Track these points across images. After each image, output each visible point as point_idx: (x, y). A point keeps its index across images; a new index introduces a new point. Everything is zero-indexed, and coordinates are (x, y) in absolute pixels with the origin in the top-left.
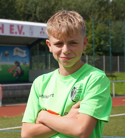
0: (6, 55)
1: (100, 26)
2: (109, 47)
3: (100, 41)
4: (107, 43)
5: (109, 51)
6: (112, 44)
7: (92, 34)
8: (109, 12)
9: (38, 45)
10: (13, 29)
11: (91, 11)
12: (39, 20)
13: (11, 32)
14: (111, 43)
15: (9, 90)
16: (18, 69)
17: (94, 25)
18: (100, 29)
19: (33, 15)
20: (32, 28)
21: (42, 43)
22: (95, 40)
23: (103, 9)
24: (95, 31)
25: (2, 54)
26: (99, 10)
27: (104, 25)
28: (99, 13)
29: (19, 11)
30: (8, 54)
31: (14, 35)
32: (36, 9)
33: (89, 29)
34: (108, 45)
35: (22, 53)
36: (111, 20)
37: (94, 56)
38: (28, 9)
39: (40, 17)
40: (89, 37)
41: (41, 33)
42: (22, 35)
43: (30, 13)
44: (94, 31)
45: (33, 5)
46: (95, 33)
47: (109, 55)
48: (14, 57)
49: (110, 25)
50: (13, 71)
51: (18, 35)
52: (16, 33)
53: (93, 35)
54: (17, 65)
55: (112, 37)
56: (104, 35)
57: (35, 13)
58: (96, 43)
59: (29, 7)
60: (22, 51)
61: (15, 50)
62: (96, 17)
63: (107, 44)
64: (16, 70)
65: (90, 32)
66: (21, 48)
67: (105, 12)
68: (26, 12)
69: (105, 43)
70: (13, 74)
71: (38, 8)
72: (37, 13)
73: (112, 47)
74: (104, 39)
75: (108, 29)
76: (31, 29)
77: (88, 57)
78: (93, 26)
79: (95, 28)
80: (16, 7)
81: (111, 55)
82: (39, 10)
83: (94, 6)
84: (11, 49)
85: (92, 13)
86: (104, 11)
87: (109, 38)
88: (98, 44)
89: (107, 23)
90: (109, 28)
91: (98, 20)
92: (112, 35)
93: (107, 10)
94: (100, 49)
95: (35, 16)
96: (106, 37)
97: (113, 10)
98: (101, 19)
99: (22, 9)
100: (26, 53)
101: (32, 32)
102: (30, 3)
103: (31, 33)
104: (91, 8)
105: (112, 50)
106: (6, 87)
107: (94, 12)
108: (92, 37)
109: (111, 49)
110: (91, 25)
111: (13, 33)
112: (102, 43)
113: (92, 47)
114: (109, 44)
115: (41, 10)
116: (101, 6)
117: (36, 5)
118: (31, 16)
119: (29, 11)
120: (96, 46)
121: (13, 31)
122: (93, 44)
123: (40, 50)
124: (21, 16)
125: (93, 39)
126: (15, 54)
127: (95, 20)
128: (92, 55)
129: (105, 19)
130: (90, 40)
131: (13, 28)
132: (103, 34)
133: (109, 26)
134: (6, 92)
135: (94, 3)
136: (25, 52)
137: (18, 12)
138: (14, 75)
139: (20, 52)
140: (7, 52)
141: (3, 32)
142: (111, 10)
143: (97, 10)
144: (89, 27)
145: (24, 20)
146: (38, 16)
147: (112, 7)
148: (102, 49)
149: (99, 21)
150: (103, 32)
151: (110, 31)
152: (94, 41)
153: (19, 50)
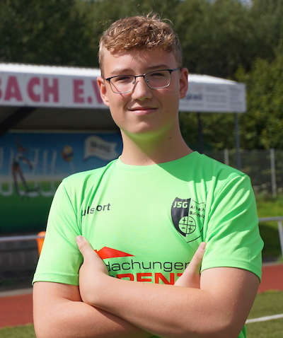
0: (66, 157)
10: (81, 91)
11: (277, 36)
13: (77, 99)
25: (55, 155)
30: (71, 155)
31: (86, 105)
33: (275, 80)
35: (108, 150)
40: (277, 102)
48: (86, 160)
51: (95, 105)
52: (90, 100)
60: (106, 144)
61: (88, 142)
65: (278, 89)
66: (102, 136)
77: (275, 153)
80: (87, 33)
84: (79, 141)
85: (281, 40)
104: (277, 26)
110: (281, 71)
111: (82, 100)
121: (81, 96)
126: (88, 153)
130: (280, 110)
131: (80, 87)
139: (101, 147)
140: (68, 150)
141: (56, 99)
144: (275, 76)
153: (99, 141)
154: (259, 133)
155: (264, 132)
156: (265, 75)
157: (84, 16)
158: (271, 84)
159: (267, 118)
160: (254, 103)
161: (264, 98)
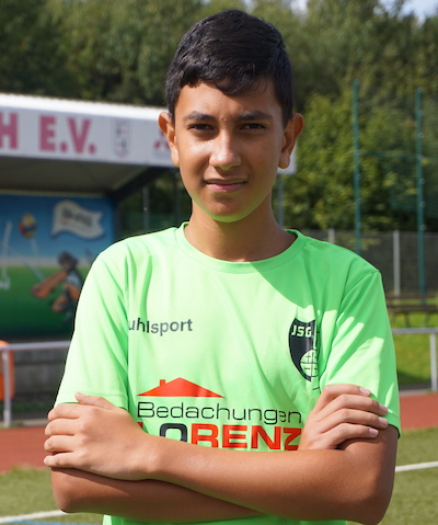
0: (25, 231)
1: (383, 119)
2: (414, 196)
3: (381, 175)
4: (409, 183)
5: (414, 214)
6: (425, 187)
7: (349, 146)
8: (414, 65)
9: (145, 191)
10: (52, 134)
11: (344, 62)
12: (149, 95)
13: (45, 145)
14: (421, 181)
15: (39, 363)
16: (73, 283)
17: (359, 115)
18: (380, 127)
19: (127, 75)
20: (123, 128)
21: (161, 184)
22: (361, 170)
23: (390, 51)
24: (362, 137)
25: (9, 227)
26: (377, 58)
27: (395, 112)
28: (376, 67)
29: (76, 62)
30: (33, 228)
31: (57, 154)
32: (138, 52)
33: (339, 128)
34: (411, 191)
35: (88, 222)
36: (422, 96)
37: (357, 232)
38: (108, 53)
39: (151, 85)
40: (340, 160)
41: (157, 145)
42: (86, 156)
43: (116, 71)
44: (356, 136)
45: (128, 38)
46: (360, 146)
47: (415, 229)
48: (55, 237)
49: (419, 113)
50: (53, 290)
51: (71, 154)
52: (64, 147)
53: (354, 151)
54: (67, 266)
55: (424, 161)
56: (396, 154)
57: (134, 68)
58: (365, 184)
59: (113, 48)
60: (85, 213)
61: (59, 210)
62: (366, 83)
63: (407, 188)
64: (65, 286)
65: (343, 140)
66: (80, 202)
67: (398, 64)
68: (99, 66)
69: (399, 181)
70: (51, 303)
71: (146, 50)
72: (142, 69)
73: (426, 198)
74: (395, 168)
75: (413, 129)
76: (119, 132)
77: (335, 235)
78: (353, 119)
79: (363, 127)
80: (62, 47)
81: (422, 227)
82: (150, 57)
83: (355, 40)
84: (46, 208)
85: (350, 69)
86: (396, 59)
87: (415, 162)
88: (374, 186)
89: (406, 107)
90: (416, 124)
91: (371, 94)
92: (425, 154)
93: (405, 58)
94: (380, 207)
95: (136, 82)
96: (404, 160)
97: (428, 56)
98: (384, 93)
99: (86, 53)
100: (101, 222)
101: (124, 145)
102: (113, 31)
103: (120, 149)
104: (345, 48)
105: (425, 209)
106: (28, 353)
107: (358, 65)
108: (350, 160)
109: (421, 204)
110: (349, 114)
111: (51, 147)
112: (390, 181)
113: (352, 198)
114: (415, 186)
115: (155, 59)
116: (384, 43)
117: (139, 38)
118: (118, 79)
119: (113, 63)
120: (366, 193)
121: (50, 140)
122: (353, 185)
123: (153, 208)
124: (82, 80)
125: (354, 167)
126: (58, 226)
127: (363, 93)
128: (350, 227)
129: (400, 93)
130: (344, 172)
131: (50, 127)
132: (392, 148)
133: (414, 117)
134: (27, 370)
135: (358, 32)
136: (96, 217)
137: (70, 67)
138: (56, 307)
139: (78, 218)
140: (28, 220)
141: (14, 144)
142: (421, 56)
143: (370, 57)
144: (340, 120)
145: (93, 99)
146: (145, 81)
147: (426, 44)
148: (388, 206)
149: (376, 100)
150: (391, 141)
151: (418, 135)
152: (357, 177)
153: (76, 209)
154: (312, 205)
155: (320, 204)
156: (324, 119)
157: (60, 21)
158: (333, 133)
159: (325, 183)
160: (307, 161)
161: (322, 153)
